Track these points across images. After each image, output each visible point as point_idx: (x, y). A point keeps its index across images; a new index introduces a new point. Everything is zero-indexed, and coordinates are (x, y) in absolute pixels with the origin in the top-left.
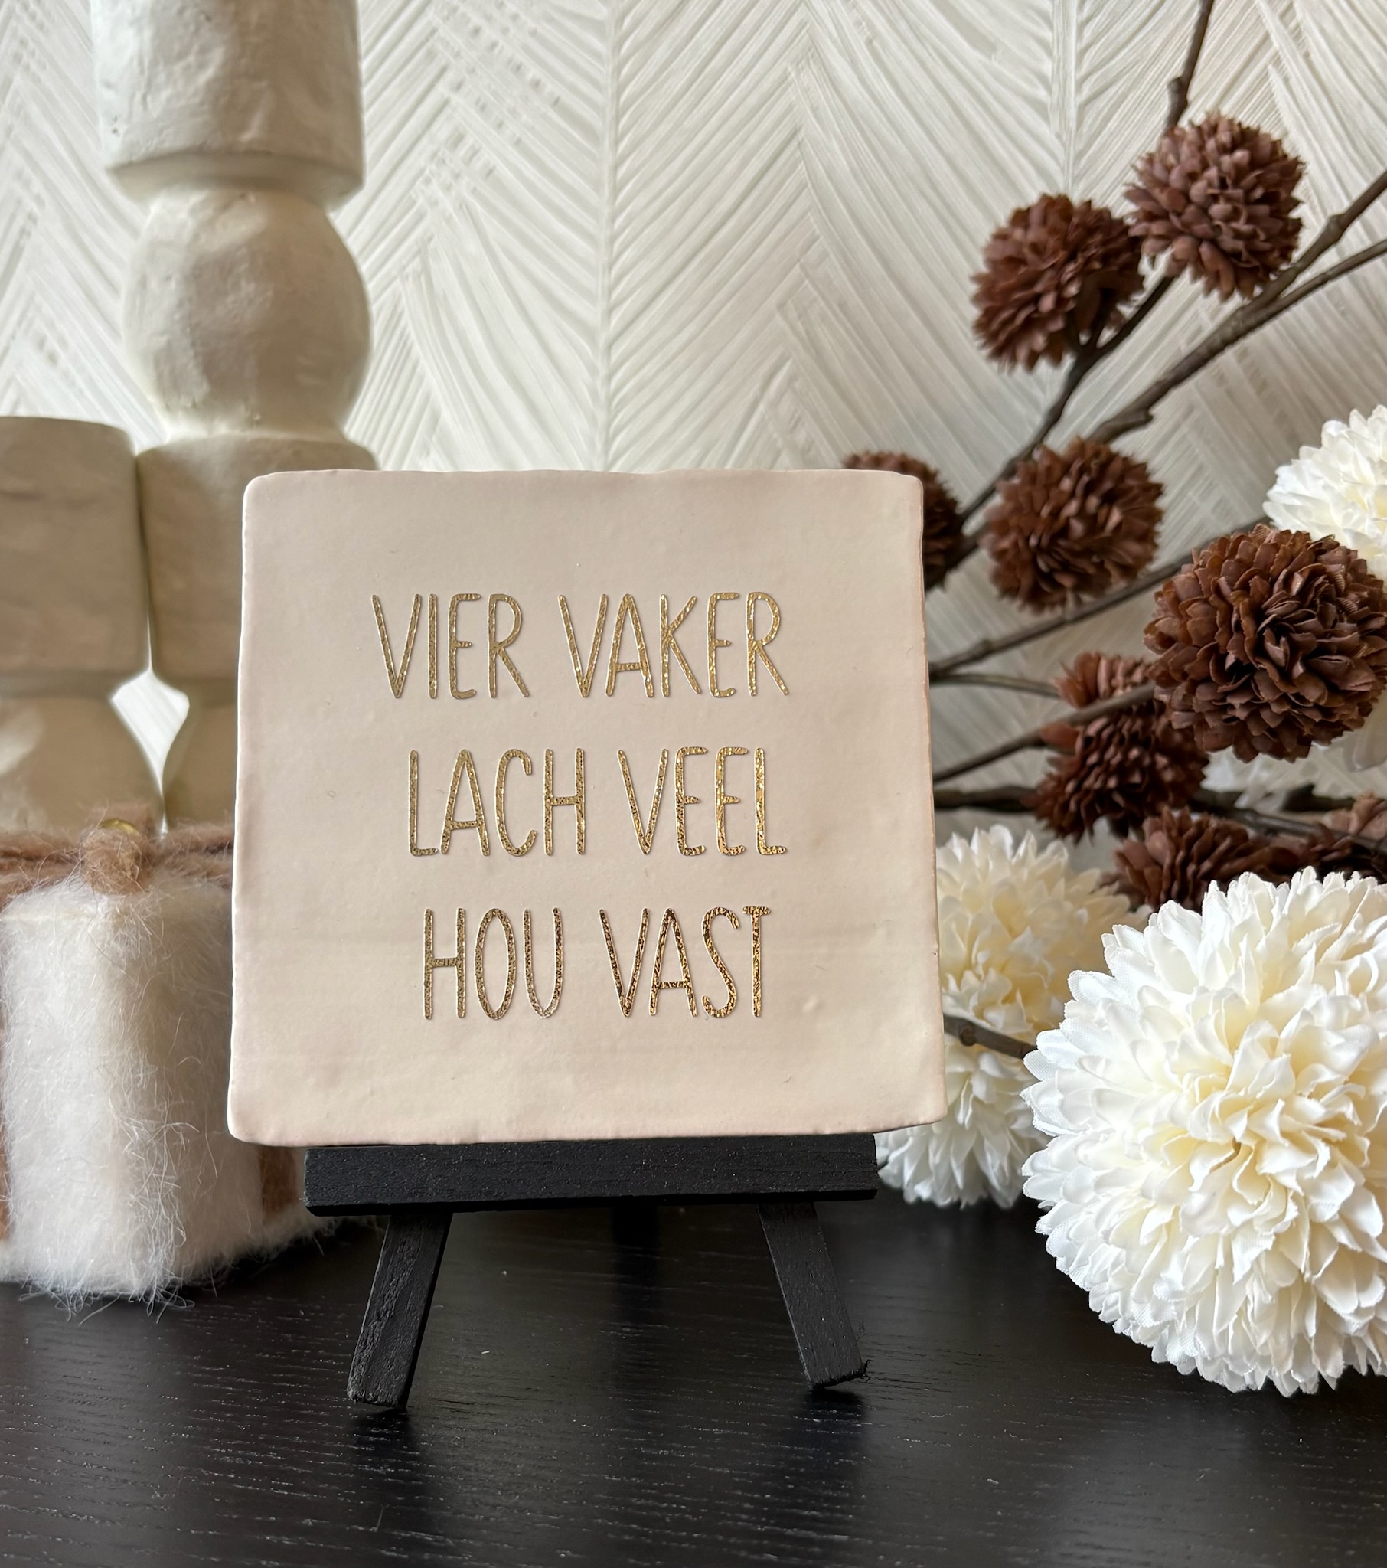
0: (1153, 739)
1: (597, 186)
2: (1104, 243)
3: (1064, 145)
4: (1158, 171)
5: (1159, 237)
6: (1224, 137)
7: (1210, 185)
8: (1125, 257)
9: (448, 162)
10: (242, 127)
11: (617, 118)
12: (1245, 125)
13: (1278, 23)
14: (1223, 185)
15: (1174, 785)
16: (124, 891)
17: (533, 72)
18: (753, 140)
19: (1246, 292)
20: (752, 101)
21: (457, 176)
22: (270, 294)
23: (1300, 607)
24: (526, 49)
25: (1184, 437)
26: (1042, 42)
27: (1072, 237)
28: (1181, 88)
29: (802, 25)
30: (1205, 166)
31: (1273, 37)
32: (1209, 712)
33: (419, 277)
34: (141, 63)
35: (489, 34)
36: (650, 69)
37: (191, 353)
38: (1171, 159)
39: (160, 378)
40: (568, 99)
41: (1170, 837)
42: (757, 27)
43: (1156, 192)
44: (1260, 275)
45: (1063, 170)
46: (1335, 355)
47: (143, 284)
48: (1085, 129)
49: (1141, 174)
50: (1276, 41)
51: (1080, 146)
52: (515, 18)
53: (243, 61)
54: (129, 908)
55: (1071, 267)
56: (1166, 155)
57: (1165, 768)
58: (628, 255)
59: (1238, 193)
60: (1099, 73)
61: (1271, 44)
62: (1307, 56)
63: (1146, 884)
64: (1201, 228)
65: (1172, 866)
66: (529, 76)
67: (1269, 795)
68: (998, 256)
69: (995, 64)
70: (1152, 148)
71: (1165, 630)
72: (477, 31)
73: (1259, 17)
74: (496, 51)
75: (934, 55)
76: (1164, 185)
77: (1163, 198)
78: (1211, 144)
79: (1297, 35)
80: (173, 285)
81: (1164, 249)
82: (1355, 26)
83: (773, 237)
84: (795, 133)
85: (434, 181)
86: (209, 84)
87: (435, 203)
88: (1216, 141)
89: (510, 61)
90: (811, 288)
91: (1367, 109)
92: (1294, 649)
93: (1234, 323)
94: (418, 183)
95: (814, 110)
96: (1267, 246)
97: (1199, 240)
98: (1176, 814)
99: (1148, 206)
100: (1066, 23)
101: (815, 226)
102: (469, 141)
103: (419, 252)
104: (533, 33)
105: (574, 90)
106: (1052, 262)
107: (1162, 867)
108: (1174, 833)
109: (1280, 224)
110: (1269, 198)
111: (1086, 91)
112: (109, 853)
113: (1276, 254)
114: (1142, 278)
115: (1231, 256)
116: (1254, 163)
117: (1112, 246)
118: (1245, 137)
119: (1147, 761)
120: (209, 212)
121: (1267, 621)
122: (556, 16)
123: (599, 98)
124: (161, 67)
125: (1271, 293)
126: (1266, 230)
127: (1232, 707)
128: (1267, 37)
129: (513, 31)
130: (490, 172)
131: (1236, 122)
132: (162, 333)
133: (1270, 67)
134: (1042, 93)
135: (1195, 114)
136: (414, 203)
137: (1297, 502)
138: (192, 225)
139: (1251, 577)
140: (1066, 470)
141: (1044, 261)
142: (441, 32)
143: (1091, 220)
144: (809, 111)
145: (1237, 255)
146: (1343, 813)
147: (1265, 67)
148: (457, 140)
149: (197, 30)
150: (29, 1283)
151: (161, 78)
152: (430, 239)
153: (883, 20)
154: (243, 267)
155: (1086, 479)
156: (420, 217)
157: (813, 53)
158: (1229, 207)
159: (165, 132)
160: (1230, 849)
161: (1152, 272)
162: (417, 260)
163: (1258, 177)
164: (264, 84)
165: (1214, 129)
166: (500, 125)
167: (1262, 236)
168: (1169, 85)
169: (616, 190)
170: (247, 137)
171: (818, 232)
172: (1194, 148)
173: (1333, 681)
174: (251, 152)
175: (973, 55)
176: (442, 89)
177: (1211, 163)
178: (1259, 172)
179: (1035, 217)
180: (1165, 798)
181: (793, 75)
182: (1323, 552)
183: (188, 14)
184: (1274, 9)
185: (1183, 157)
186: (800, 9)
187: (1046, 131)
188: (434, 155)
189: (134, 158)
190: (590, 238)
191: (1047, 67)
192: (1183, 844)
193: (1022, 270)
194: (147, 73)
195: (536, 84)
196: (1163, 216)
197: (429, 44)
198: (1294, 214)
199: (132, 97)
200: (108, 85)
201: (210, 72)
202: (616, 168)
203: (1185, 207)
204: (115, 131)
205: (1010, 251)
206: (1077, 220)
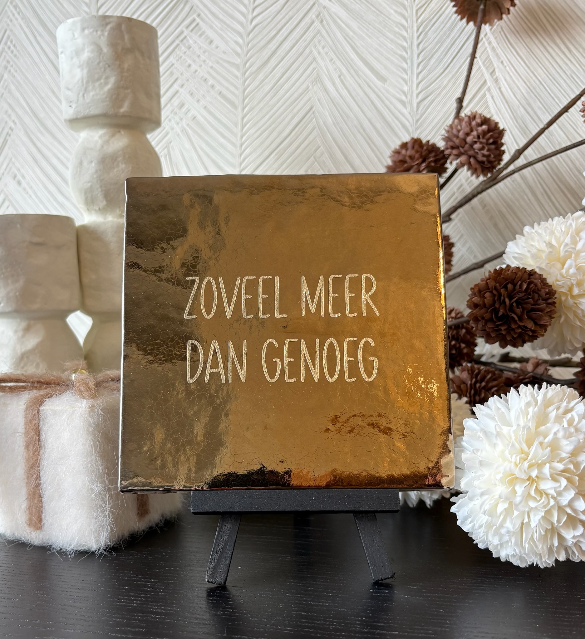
0: (460, 337)
1: (236, 125)
2: (435, 156)
3: (412, 117)
4: (455, 131)
5: (456, 155)
6: (478, 120)
7: (474, 138)
8: (442, 161)
9: (178, 113)
10: (121, 107)
11: (244, 100)
12: (485, 115)
13: (489, 75)
14: (479, 137)
15: (467, 354)
16: (92, 398)
17: (211, 82)
18: (296, 110)
19: (485, 175)
20: (296, 95)
21: (181, 119)
22: (130, 168)
23: (525, 295)
24: (208, 73)
25: (456, 224)
26: (404, 80)
27: (424, 154)
28: (460, 101)
29: (314, 69)
30: (472, 130)
31: (488, 81)
32: (492, 332)
33: (166, 156)
34: (82, 82)
35: (194, 67)
36: (256, 83)
37: (100, 190)
38: (459, 127)
39: (86, 199)
40: (225, 92)
41: (469, 373)
42: (297, 69)
43: (455, 139)
44: (491, 170)
45: (411, 126)
46: (510, 195)
47: (81, 163)
48: (419, 111)
49: (448, 132)
50: (489, 83)
51: (418, 117)
52: (204, 61)
53: (122, 82)
54: (94, 405)
55: (424, 165)
56: (457, 126)
57: (464, 348)
58: (247, 151)
59: (484, 141)
60: (425, 91)
61: (487, 84)
62: (500, 88)
63: (461, 390)
64: (471, 153)
65: (471, 384)
66: (210, 83)
67: (493, 356)
68: (395, 159)
69: (386, 86)
70: (450, 123)
71: (475, 302)
72: (189, 66)
73: (483, 74)
74: (197, 73)
75: (364, 82)
76: (457, 137)
77: (457, 141)
78: (474, 123)
79: (496, 80)
80: (93, 164)
81: (457, 159)
82: (517, 79)
83: (303, 146)
84: (311, 108)
85: (172, 120)
86: (109, 90)
87: (172, 129)
88: (476, 122)
89: (202, 77)
90: (317, 165)
91: (522, 109)
92: (523, 309)
93: (481, 186)
94: (166, 121)
95: (319, 100)
96: (494, 160)
97: (470, 157)
98: (469, 365)
99: (450, 144)
100: (412, 73)
101: (319, 143)
102: (186, 106)
103: (167, 147)
104: (212, 67)
105: (227, 89)
106: (417, 162)
107: (467, 385)
108: (470, 372)
109: (498, 152)
110: (495, 143)
111: (420, 97)
112: (85, 384)
113: (496, 163)
114: (447, 168)
115: (481, 163)
116: (489, 130)
117: (438, 157)
118: (485, 121)
119: (458, 345)
120: (107, 137)
121: (515, 299)
122: (221, 61)
123: (236, 92)
124: (90, 83)
125: (494, 177)
126: (493, 154)
127: (501, 330)
128: (485, 81)
129: (203, 66)
130: (194, 118)
131: (482, 115)
132: (89, 182)
133: (487, 92)
134: (404, 98)
135: (466, 112)
136: (165, 128)
137: (516, 255)
138: (100, 142)
139: (507, 284)
141: (414, 162)
142: (175, 65)
143: (430, 148)
144: (317, 100)
145: (483, 162)
146: (524, 364)
147: (485, 92)
148: (182, 105)
149: (105, 70)
150: (51, 546)
151: (91, 87)
152: (171, 142)
153: (345, 69)
154: (120, 158)
156: (167, 134)
157: (318, 79)
158: (481, 146)
159: (91, 108)
160: (491, 378)
161: (450, 167)
162: (166, 150)
163: (491, 135)
164: (129, 91)
165: (474, 117)
166: (198, 101)
167: (492, 156)
168: (456, 100)
169: (243, 127)
170: (122, 110)
171: (320, 145)
172: (467, 124)
173: (536, 321)
174: (124, 116)
175: (379, 83)
176: (176, 87)
177: (474, 129)
178: (491, 134)
179: (410, 146)
180: (463, 359)
181: (311, 87)
182: (532, 275)
183: (101, 64)
184: (488, 71)
185: (463, 127)
186: (313, 64)
187: (405, 111)
188: (173, 110)
189: (78, 117)
190: (234, 144)
191: (406, 88)
192: (474, 376)
193: (406, 165)
194: (85, 86)
195: (213, 86)
196: (457, 147)
197: (170, 70)
198: (503, 148)
199: (79, 94)
200: (69, 89)
201: (109, 86)
202: (243, 118)
203: (465, 145)
204: (70, 106)
205: (400, 158)
206: (425, 148)
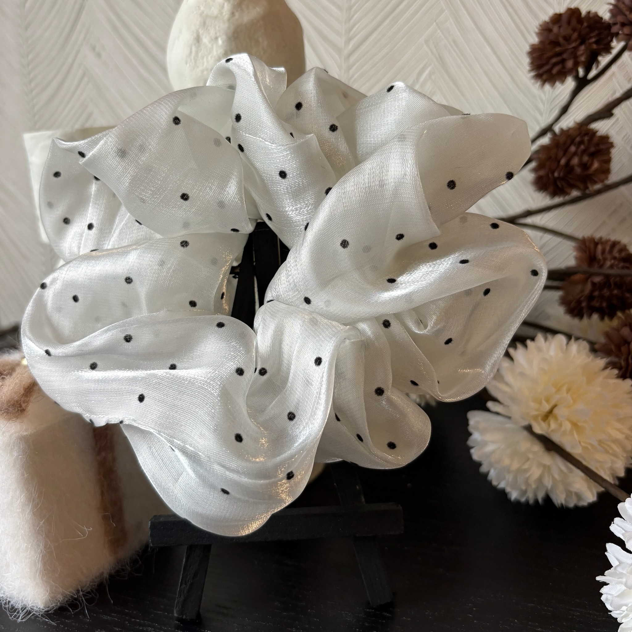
2: (599, 34)
4: (627, 2)
8: (607, 41)
27: (583, 32)
58: (358, 15)
68: (543, 39)
81: (627, 40)
83: (424, 10)
90: (440, 34)
99: (620, 17)
101: (443, 6)
106: (574, 45)
114: (612, 48)
117: (602, 36)
140: (572, 142)
141: (569, 44)
143: (591, 22)
155: (582, 147)
161: (617, 45)
179: (564, 20)
205: (552, 37)
206: (585, 24)
